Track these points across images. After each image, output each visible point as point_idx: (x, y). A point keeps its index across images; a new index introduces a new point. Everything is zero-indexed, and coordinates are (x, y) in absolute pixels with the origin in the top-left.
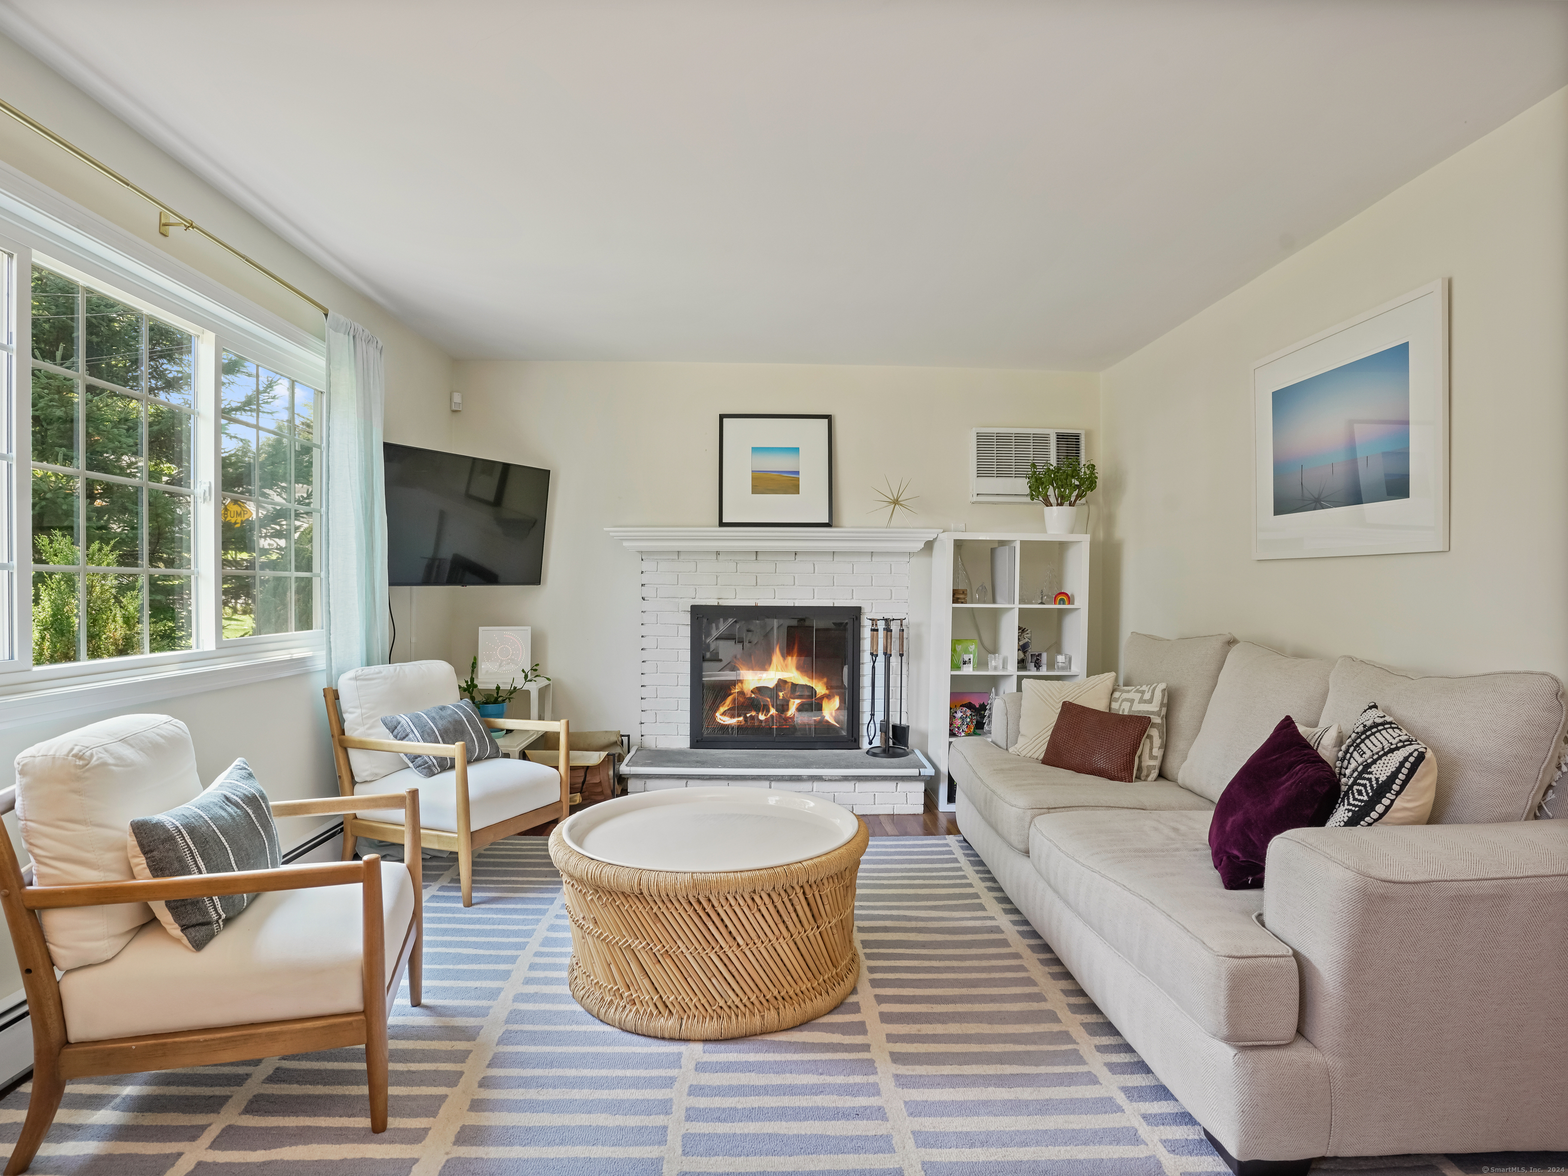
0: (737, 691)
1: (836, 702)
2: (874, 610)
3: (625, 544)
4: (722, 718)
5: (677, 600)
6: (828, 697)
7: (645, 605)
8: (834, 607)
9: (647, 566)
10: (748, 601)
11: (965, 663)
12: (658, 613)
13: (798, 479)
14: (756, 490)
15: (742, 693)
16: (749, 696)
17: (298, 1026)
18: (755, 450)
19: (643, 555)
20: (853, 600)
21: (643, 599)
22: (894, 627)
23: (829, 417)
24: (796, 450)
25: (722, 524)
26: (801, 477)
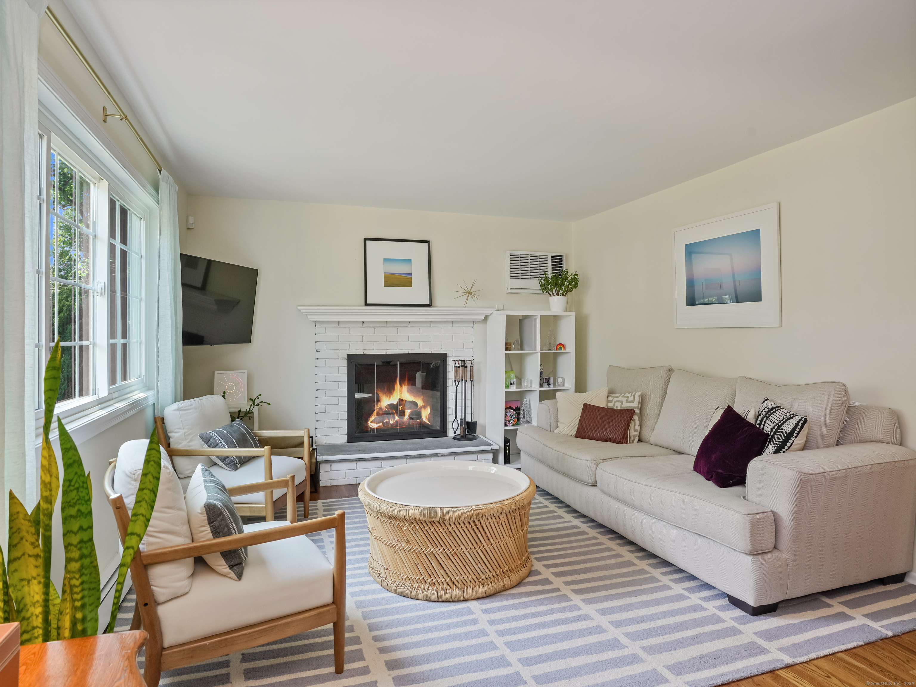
0: (378, 407)
1: (428, 410)
2: (454, 355)
3: (309, 317)
4: (371, 424)
5: (338, 351)
6: (424, 407)
7: (318, 355)
8: (431, 353)
9: (318, 330)
10: (381, 351)
11: (511, 384)
12: (326, 359)
13: (411, 278)
14: (387, 284)
15: (381, 409)
16: (384, 410)
17: (301, 616)
18: (386, 260)
19: (316, 323)
20: (442, 350)
21: (317, 351)
22: (468, 364)
23: (428, 242)
24: (410, 261)
25: (367, 305)
26: (413, 276)
